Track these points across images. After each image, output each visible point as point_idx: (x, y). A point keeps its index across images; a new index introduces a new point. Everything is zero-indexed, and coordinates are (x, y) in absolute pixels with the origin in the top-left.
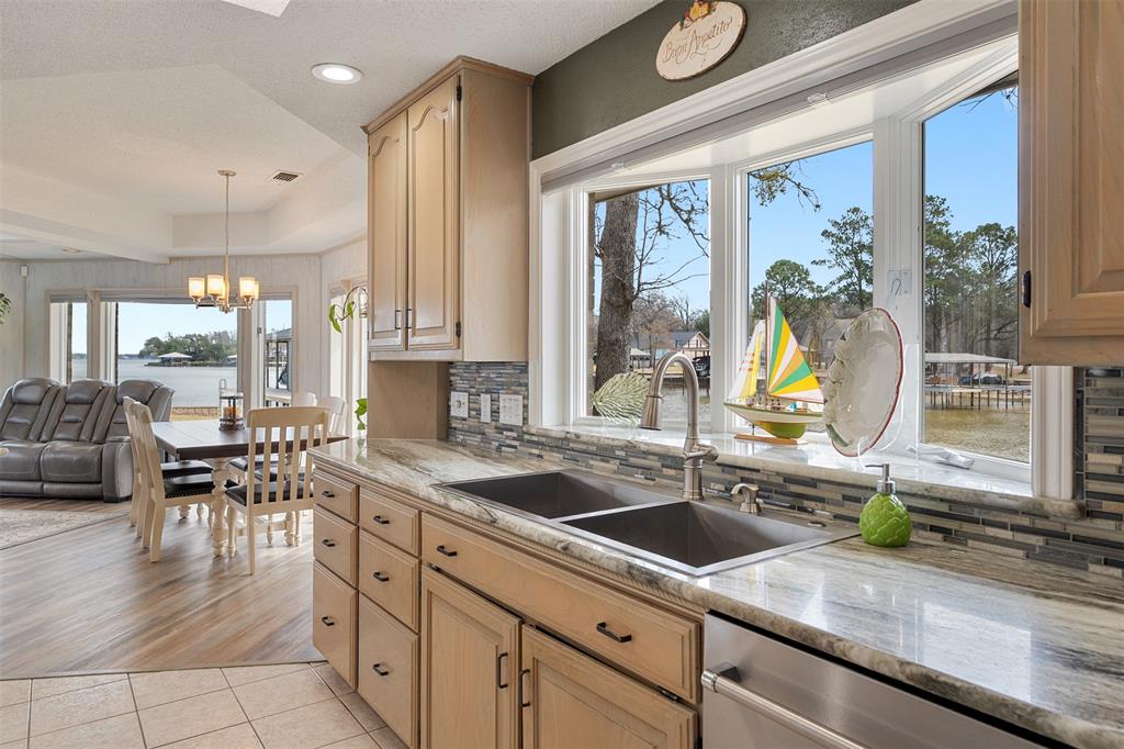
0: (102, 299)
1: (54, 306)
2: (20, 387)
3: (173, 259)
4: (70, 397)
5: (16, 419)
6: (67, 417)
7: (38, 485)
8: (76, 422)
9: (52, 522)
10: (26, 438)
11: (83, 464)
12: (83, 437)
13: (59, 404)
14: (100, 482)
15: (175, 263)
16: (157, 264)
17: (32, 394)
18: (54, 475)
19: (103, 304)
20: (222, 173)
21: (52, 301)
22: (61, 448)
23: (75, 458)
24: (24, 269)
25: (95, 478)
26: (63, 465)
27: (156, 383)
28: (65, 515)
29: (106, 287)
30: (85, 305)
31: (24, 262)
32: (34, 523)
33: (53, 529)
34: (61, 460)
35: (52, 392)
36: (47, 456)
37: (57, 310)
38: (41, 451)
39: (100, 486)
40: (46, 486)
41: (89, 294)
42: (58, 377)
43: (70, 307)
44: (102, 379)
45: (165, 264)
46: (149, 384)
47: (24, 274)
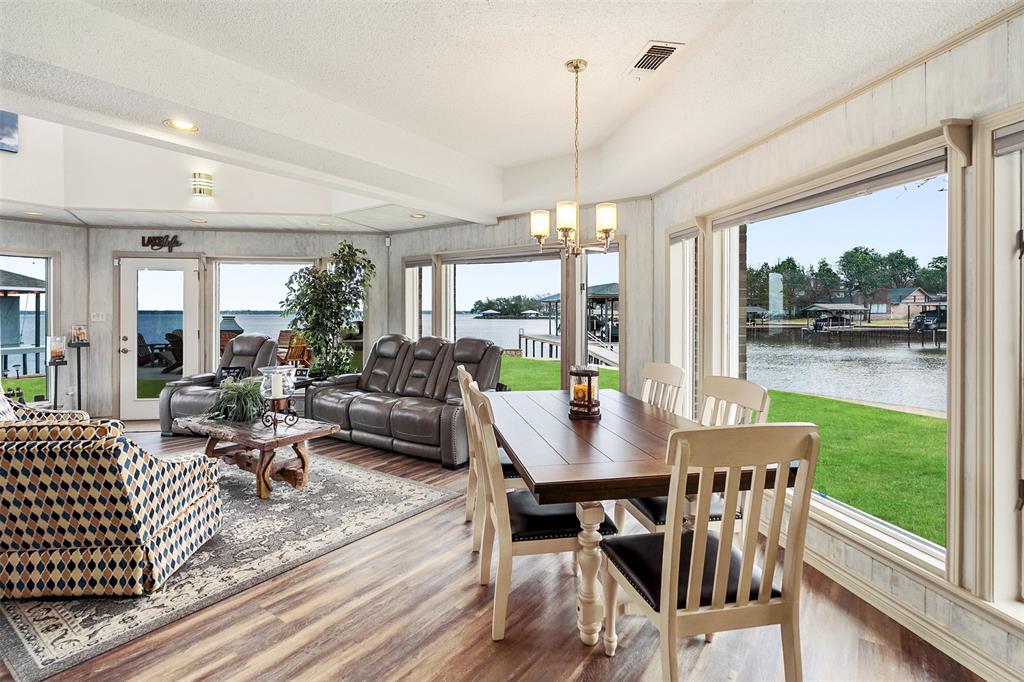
0: (443, 263)
1: (409, 271)
2: (382, 342)
3: (500, 219)
4: (418, 352)
5: (379, 371)
6: (417, 372)
7: (390, 440)
8: (422, 377)
10: (384, 393)
11: (425, 425)
12: (426, 393)
13: (409, 357)
14: (438, 446)
15: (502, 223)
16: (486, 226)
17: (389, 349)
18: (401, 433)
19: (444, 266)
21: (408, 266)
22: (408, 408)
23: (418, 417)
24: (388, 240)
25: (434, 440)
26: (407, 423)
27: (487, 341)
29: (446, 250)
30: (430, 268)
31: (387, 234)
34: (408, 418)
35: (404, 348)
36: (396, 413)
37: (411, 273)
38: (391, 407)
39: (439, 449)
40: (395, 442)
41: (433, 258)
42: (411, 335)
43: (420, 271)
44: (443, 337)
45: (494, 225)
46: (482, 342)
47: (388, 244)
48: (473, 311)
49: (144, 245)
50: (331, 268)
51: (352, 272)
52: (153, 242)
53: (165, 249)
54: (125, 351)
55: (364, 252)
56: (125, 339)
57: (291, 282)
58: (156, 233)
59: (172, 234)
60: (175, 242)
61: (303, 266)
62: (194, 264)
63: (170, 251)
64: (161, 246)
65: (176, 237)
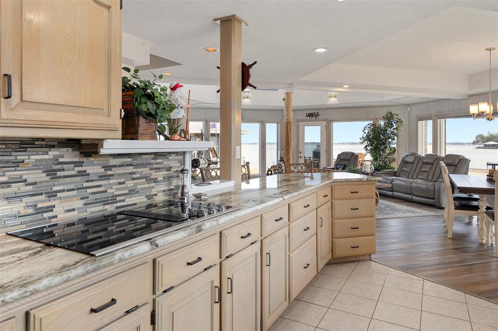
0: (438, 118)
2: (406, 156)
3: (470, 96)
4: (425, 161)
5: (405, 169)
6: (423, 169)
7: (411, 196)
8: (427, 172)
9: (413, 212)
10: (408, 177)
11: (427, 190)
12: (429, 179)
13: (420, 163)
14: (434, 199)
15: (471, 98)
16: (463, 100)
17: (410, 159)
18: (417, 193)
19: (439, 120)
20: (487, 49)
21: (419, 120)
22: (419, 183)
23: (424, 187)
24: (409, 108)
25: (432, 197)
26: (420, 189)
28: (419, 210)
30: (431, 121)
31: (409, 105)
32: (407, 211)
33: (413, 215)
34: (420, 187)
35: (418, 159)
36: (414, 185)
37: (421, 124)
38: (412, 183)
39: (434, 201)
40: (413, 197)
41: (433, 116)
42: (422, 153)
44: (438, 154)
45: (467, 99)
46: (458, 156)
47: (409, 110)
48: (474, 143)
49: (307, 116)
50: (382, 123)
51: (392, 124)
52: (310, 115)
53: (314, 118)
54: (300, 157)
55: (397, 115)
56: (300, 152)
57: (365, 129)
58: (311, 112)
59: (316, 112)
60: (318, 115)
61: (369, 122)
62: (324, 123)
63: (316, 118)
64: (313, 116)
65: (318, 113)
